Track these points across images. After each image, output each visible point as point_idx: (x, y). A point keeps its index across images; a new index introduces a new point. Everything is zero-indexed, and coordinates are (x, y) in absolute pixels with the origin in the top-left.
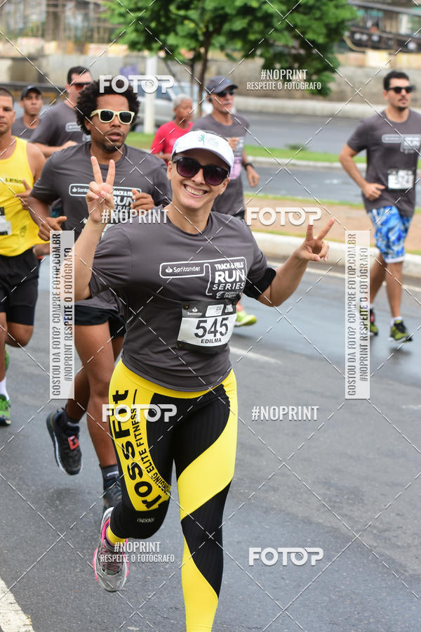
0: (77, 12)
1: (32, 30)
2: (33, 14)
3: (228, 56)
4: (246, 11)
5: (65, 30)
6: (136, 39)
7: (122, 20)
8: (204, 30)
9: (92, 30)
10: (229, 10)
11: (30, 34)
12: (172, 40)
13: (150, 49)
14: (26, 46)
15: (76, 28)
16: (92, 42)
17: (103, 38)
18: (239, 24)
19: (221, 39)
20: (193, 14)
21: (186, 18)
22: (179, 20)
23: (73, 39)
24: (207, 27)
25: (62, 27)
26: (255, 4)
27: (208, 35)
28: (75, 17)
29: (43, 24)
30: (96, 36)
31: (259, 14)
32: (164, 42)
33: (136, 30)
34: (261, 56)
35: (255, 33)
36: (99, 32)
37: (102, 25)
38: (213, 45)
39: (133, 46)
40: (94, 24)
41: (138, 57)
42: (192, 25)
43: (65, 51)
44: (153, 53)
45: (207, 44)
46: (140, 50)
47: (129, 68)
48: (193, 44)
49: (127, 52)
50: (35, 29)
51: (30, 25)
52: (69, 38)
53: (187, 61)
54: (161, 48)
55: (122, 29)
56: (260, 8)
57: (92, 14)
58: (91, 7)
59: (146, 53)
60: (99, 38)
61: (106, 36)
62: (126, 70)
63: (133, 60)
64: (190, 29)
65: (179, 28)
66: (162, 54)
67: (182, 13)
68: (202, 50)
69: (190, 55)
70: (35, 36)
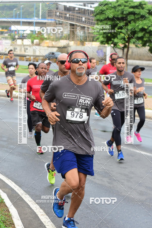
0: (81, 30)
1: (65, 37)
2: (65, 31)
3: (136, 46)
4: (143, 30)
5: (77, 37)
6: (103, 40)
7: (98, 33)
8: (128, 37)
9: (86, 37)
10: (136, 30)
11: (64, 38)
12: (116, 40)
13: (108, 44)
14: (63, 43)
15: (81, 36)
16: (86, 41)
17: (91, 40)
18: (140, 35)
19: (134, 40)
20: (123, 31)
21: (121, 32)
22: (118, 33)
23: (80, 40)
24: (129, 36)
25: (76, 36)
26: (146, 27)
27: (129, 38)
28: (80, 33)
29: (69, 35)
30: (88, 39)
31: (148, 31)
32: (113, 41)
33: (103, 37)
34: (148, 46)
35: (146, 38)
36: (89, 38)
37: (90, 35)
38: (131, 42)
39: (102, 42)
40: (87, 35)
41: (103, 46)
42: (123, 35)
43: (77, 45)
44: (109, 45)
45: (128, 42)
46: (104, 44)
47: (100, 50)
48: (124, 42)
49: (100, 45)
50: (66, 37)
51: (64, 35)
52: (78, 40)
53: (121, 48)
54: (112, 43)
55: (98, 36)
56: (148, 28)
57: (86, 31)
58: (86, 28)
59: (106, 45)
60: (89, 40)
61: (92, 39)
62: (98, 51)
63: (101, 48)
64: (122, 36)
65: (118, 36)
66: (112, 45)
67: (120, 30)
68: (127, 44)
69: (123, 46)
70: (66, 39)
